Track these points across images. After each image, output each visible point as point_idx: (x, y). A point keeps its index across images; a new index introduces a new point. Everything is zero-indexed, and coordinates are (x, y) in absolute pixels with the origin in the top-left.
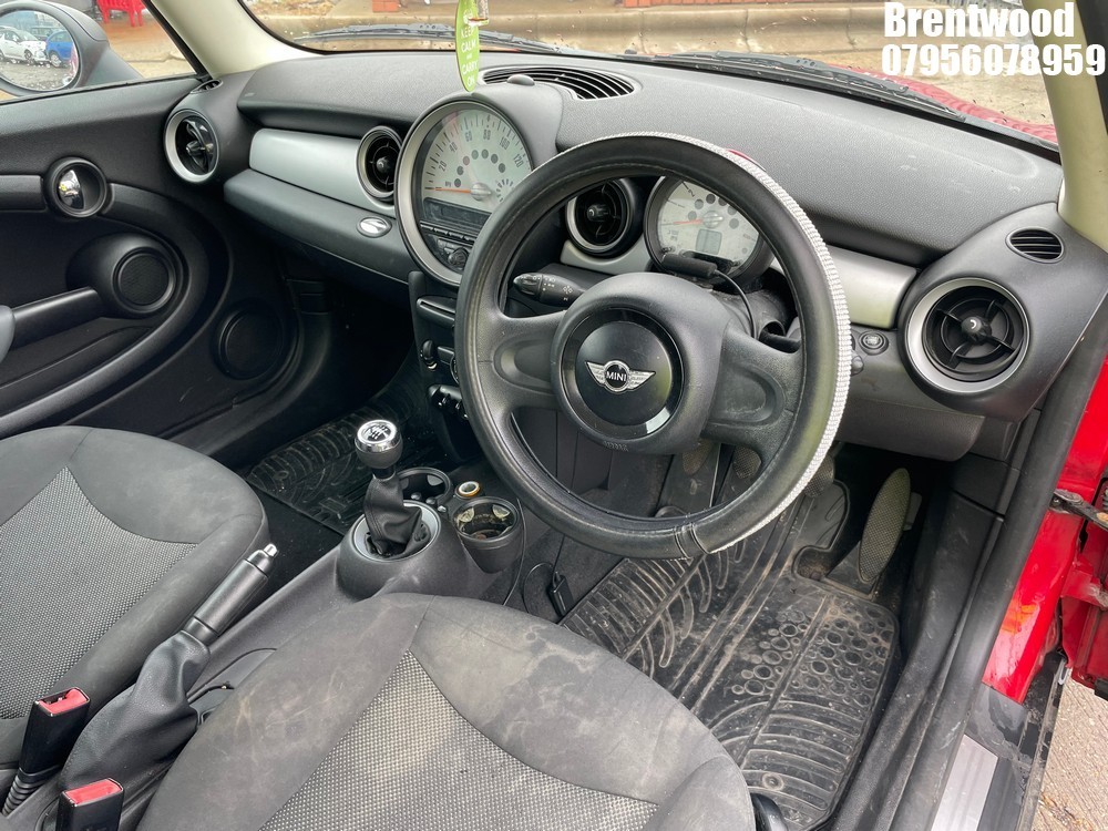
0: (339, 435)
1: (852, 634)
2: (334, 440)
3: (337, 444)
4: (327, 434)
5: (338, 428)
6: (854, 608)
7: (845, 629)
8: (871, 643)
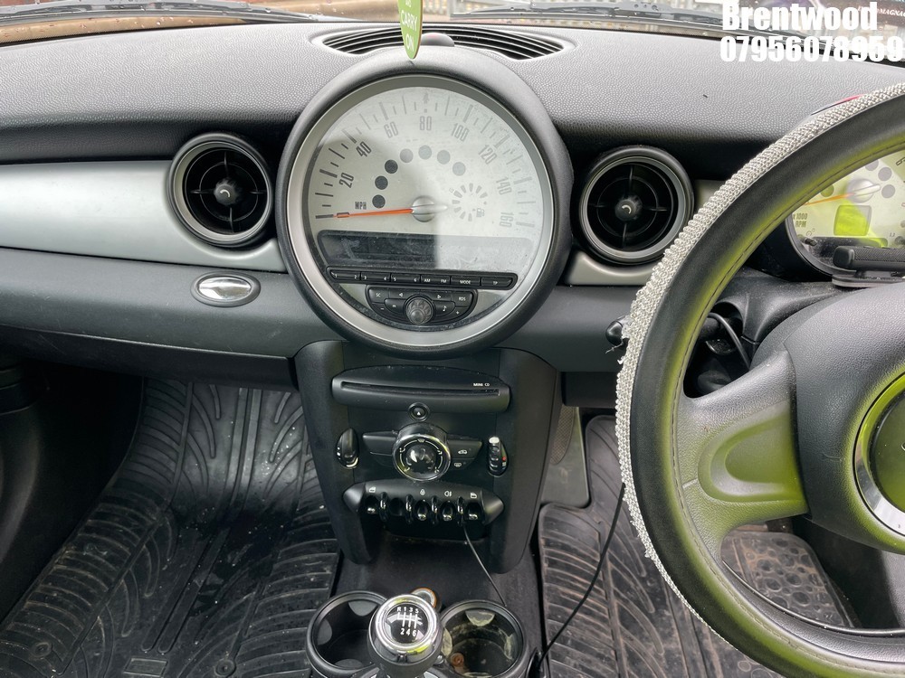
0: (87, 558)
1: (781, 573)
2: (85, 568)
3: (94, 571)
4: (70, 563)
5: (81, 547)
6: (762, 544)
7: (772, 571)
8: (801, 575)
